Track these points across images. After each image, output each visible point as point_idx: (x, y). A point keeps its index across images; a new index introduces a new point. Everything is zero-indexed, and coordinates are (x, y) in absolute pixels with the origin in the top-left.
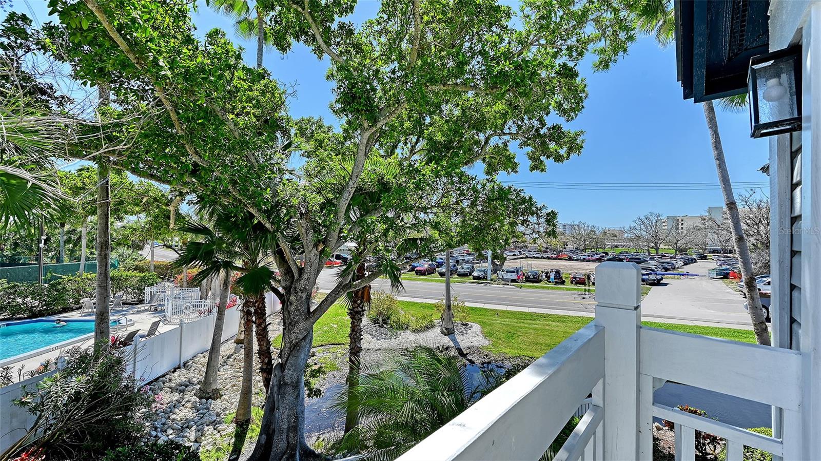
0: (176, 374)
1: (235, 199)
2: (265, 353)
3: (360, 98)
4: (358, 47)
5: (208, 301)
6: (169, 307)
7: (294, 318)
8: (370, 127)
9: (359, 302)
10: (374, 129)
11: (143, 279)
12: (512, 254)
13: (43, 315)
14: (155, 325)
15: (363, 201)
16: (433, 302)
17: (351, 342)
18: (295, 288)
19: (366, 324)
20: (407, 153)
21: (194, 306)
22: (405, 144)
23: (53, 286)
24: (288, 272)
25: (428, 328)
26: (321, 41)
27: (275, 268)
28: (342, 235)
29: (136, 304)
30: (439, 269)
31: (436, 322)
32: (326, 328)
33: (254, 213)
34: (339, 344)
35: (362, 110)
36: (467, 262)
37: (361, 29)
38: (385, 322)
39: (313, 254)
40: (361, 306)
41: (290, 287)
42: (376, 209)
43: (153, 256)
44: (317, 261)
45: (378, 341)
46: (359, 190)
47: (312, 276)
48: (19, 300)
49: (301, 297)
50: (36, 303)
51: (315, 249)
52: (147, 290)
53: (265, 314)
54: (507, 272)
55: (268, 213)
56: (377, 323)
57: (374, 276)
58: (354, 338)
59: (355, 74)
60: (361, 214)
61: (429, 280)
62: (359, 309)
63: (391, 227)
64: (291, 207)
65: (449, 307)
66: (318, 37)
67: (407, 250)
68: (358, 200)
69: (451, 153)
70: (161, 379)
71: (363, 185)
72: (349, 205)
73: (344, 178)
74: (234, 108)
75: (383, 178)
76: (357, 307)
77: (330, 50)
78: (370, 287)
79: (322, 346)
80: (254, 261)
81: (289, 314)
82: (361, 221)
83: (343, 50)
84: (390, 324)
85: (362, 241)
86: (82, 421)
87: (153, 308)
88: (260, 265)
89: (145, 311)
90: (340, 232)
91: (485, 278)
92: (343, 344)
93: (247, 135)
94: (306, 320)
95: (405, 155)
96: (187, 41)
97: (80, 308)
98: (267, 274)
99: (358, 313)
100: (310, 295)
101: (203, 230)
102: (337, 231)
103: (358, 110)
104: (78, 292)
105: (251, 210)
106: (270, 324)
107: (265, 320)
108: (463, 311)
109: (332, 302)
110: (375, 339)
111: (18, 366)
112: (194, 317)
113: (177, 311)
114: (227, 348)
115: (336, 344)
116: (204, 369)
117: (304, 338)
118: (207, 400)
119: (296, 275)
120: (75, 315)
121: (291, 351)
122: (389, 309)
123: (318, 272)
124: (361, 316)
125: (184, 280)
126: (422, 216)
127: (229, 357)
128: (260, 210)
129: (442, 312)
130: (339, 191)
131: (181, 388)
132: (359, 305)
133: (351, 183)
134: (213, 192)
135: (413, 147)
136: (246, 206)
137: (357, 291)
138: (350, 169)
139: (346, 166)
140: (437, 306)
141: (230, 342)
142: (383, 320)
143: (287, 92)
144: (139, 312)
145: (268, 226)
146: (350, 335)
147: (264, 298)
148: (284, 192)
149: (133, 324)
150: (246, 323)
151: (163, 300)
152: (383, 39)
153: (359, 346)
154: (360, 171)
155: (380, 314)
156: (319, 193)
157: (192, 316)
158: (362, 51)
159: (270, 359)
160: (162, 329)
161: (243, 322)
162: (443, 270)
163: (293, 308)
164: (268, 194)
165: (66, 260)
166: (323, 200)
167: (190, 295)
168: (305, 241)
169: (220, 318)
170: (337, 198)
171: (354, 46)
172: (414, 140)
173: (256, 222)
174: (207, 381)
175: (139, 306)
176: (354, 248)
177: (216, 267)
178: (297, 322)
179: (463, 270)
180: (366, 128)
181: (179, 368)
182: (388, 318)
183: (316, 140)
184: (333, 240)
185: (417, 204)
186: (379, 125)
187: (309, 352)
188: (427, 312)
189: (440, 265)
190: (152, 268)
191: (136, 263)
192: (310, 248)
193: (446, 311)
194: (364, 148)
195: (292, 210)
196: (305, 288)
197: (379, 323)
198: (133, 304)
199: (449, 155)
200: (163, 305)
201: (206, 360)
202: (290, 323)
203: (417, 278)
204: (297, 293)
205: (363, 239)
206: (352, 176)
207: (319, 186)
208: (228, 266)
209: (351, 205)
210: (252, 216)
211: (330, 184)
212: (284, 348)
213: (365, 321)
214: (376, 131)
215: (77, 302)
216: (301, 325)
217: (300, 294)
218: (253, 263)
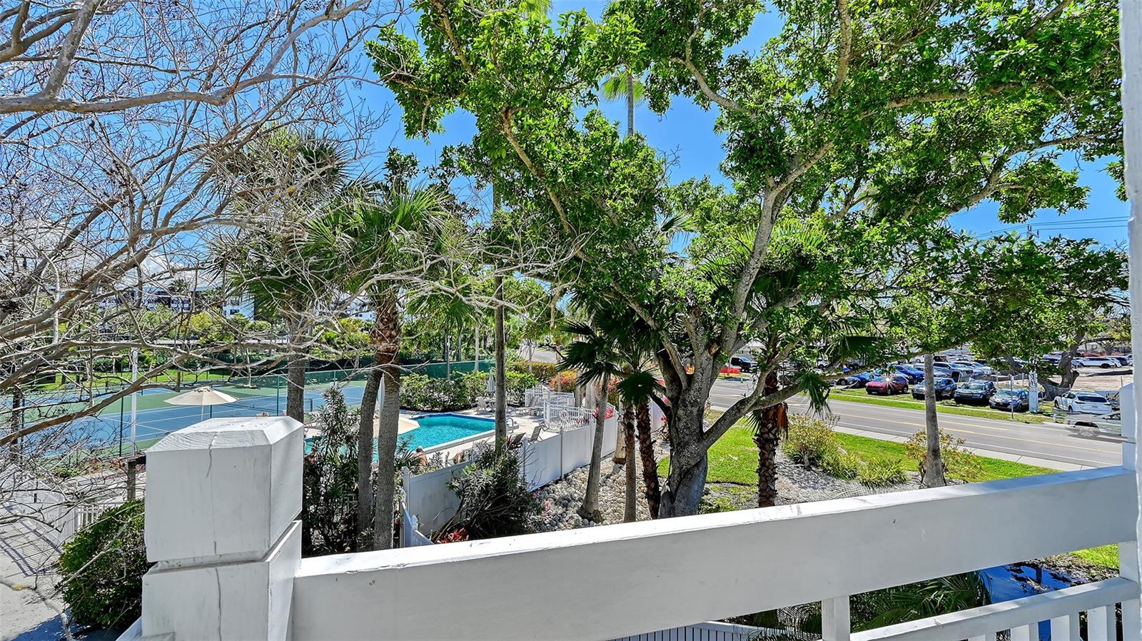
0: (559, 486)
1: (616, 293)
2: (651, 476)
3: (761, 150)
4: (756, 81)
5: (582, 409)
6: (547, 411)
7: (684, 438)
8: (777, 183)
9: (770, 425)
10: (785, 185)
11: (522, 381)
12: (1100, 363)
13: (451, 410)
14: (537, 431)
15: (771, 285)
16: (902, 440)
17: (761, 481)
18: (684, 400)
19: (782, 461)
20: (838, 205)
21: (571, 414)
22: (836, 193)
23: (457, 383)
24: (673, 378)
25: (893, 482)
26: (705, 88)
27: (659, 375)
28: (741, 333)
29: (518, 407)
30: (915, 387)
31: (908, 474)
32: (722, 460)
33: (635, 309)
34: (742, 485)
35: (765, 164)
36: (979, 376)
37: (761, 54)
38: (813, 462)
39: (705, 358)
40: (773, 431)
41: (678, 399)
42: (790, 294)
43: (531, 356)
44: (710, 366)
45: (803, 490)
46: (764, 270)
47: (704, 386)
48: (436, 394)
49: (691, 412)
50: (446, 398)
51: (707, 352)
52: (527, 392)
53: (650, 429)
54: (1080, 398)
55: (650, 308)
56: (800, 462)
57: (791, 390)
58: (764, 475)
59: (753, 117)
60: (768, 303)
61: (891, 404)
62: (771, 436)
63: (815, 321)
64: (676, 299)
65: (935, 452)
66: (703, 85)
67: (846, 353)
68: (763, 284)
69: (921, 198)
70: (546, 488)
71: (770, 263)
72: (751, 292)
73: (742, 256)
74: (612, 193)
75: (800, 251)
76: (768, 433)
77: (719, 96)
78: (786, 406)
79: (718, 482)
80: (635, 364)
81: (677, 432)
82: (768, 314)
83: (735, 89)
84: (822, 467)
85: (771, 340)
86: (492, 513)
87: (533, 412)
88: (642, 370)
89: (526, 414)
90: (739, 329)
91: (1022, 408)
92: (748, 485)
93: (626, 220)
94: (699, 442)
95: (836, 210)
96: (570, 135)
97: (476, 406)
98: (648, 381)
99: (771, 441)
100: (703, 411)
101: (584, 330)
102: (736, 327)
103: (759, 166)
104: (474, 390)
105: (632, 305)
106: (655, 441)
107: (649, 436)
108: (967, 463)
109: (732, 422)
110: (797, 485)
111: (445, 452)
112: (569, 426)
113: (555, 418)
114: (606, 466)
115: (738, 484)
116: (585, 486)
117: (697, 465)
118: (589, 521)
119: (684, 384)
120: (472, 413)
121: (681, 479)
122: (820, 442)
123: (712, 381)
124: (774, 446)
125: (558, 383)
126: (867, 303)
127: (608, 477)
128: (642, 305)
129: (922, 459)
130: (737, 273)
131: (564, 502)
132: (770, 430)
133: (752, 262)
134: (595, 288)
135: (850, 195)
136: (627, 301)
137: (768, 410)
138: (750, 243)
139: (744, 241)
140: (911, 450)
141: (607, 460)
142: (809, 459)
143: (668, 161)
144: (521, 415)
145: (651, 323)
146: (759, 471)
147: (648, 410)
148: (669, 280)
149: (518, 427)
150: (627, 437)
151: (541, 404)
152: (793, 58)
153: (772, 487)
154: (764, 245)
155: (804, 449)
156: (710, 279)
157: (568, 425)
158: (762, 83)
159: (657, 486)
160: (544, 435)
161: (624, 436)
162: (922, 388)
163: (681, 425)
164: (651, 287)
165: (463, 360)
166: (716, 288)
167: (565, 400)
168: (694, 340)
169: (599, 429)
170: (734, 283)
171: (749, 80)
172: (851, 186)
173: (637, 319)
174: (589, 499)
175: (521, 408)
176: (760, 351)
177: (597, 370)
178: (687, 443)
179: (967, 391)
180: (771, 186)
181: (560, 480)
182: (819, 457)
183: (702, 209)
184: (730, 340)
185: (859, 286)
186: (791, 179)
187: (702, 487)
188: (890, 456)
189: (916, 379)
190: (530, 369)
191: (516, 363)
192: (701, 350)
193: (930, 458)
194: (770, 214)
195: (679, 303)
196: (696, 401)
197: (803, 463)
198: (515, 406)
199: (917, 201)
200: (541, 410)
201: (586, 476)
202: (679, 444)
203: (870, 400)
204: (686, 406)
205: (773, 338)
206: (753, 253)
207: (708, 269)
208: (610, 369)
209: (753, 291)
210: (633, 311)
211: (723, 266)
212: (673, 473)
213: (780, 456)
214: (787, 188)
215: (473, 400)
216: (693, 447)
217: (690, 408)
218: (635, 368)
